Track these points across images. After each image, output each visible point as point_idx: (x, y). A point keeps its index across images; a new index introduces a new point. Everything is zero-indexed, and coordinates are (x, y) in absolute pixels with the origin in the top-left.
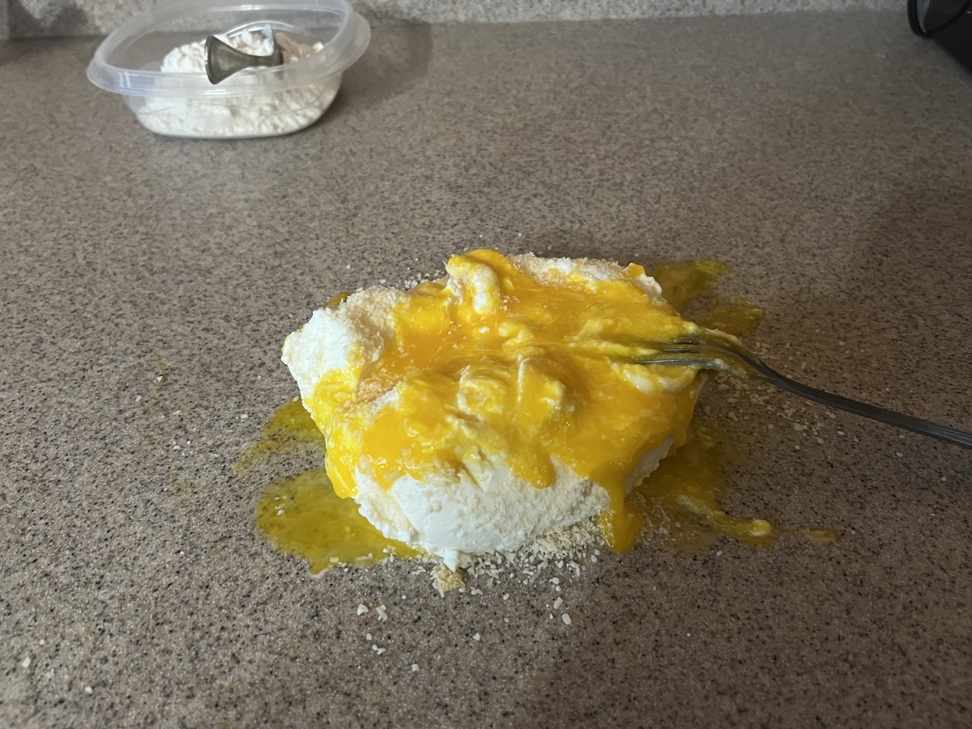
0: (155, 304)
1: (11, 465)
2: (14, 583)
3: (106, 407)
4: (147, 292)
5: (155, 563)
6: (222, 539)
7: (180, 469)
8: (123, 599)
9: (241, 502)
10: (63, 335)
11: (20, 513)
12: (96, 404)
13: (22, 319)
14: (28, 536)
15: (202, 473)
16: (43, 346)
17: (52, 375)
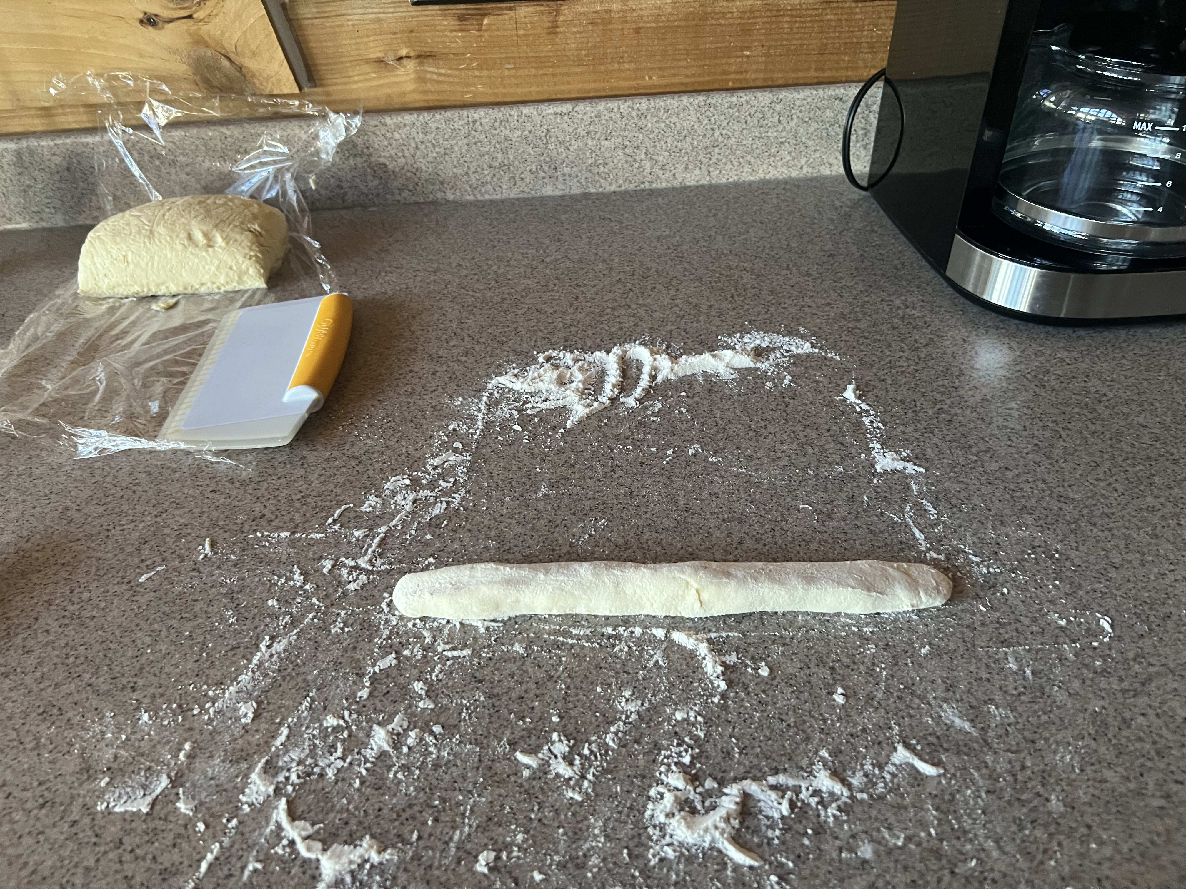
0: (166, 472)
1: (52, 608)
2: (63, 693)
3: (130, 559)
4: (159, 463)
5: (177, 670)
6: (232, 649)
7: (196, 601)
8: (153, 696)
9: (248, 622)
10: (87, 503)
11: (62, 643)
12: (121, 557)
13: (48, 492)
14: (72, 659)
15: (213, 603)
16: (69, 513)
17: (80, 536)
